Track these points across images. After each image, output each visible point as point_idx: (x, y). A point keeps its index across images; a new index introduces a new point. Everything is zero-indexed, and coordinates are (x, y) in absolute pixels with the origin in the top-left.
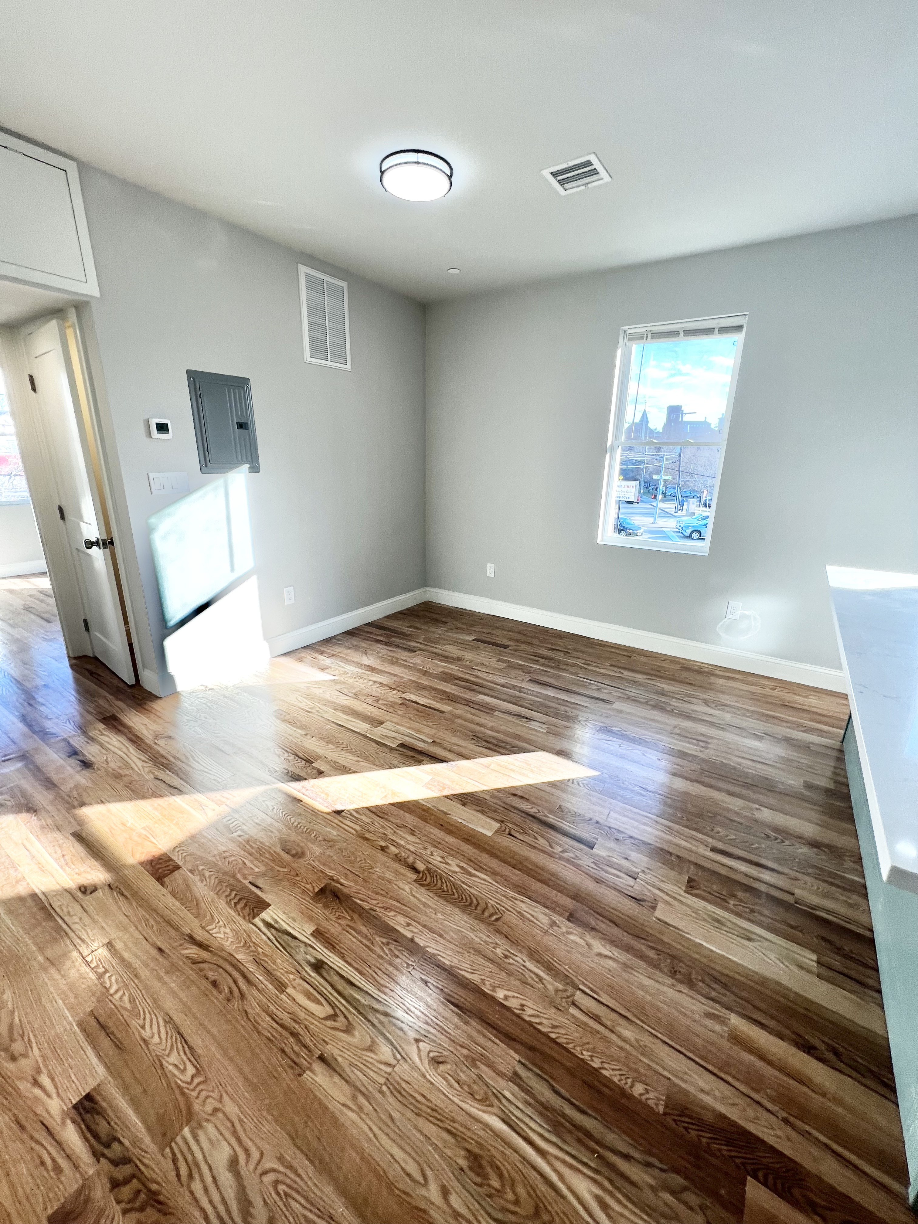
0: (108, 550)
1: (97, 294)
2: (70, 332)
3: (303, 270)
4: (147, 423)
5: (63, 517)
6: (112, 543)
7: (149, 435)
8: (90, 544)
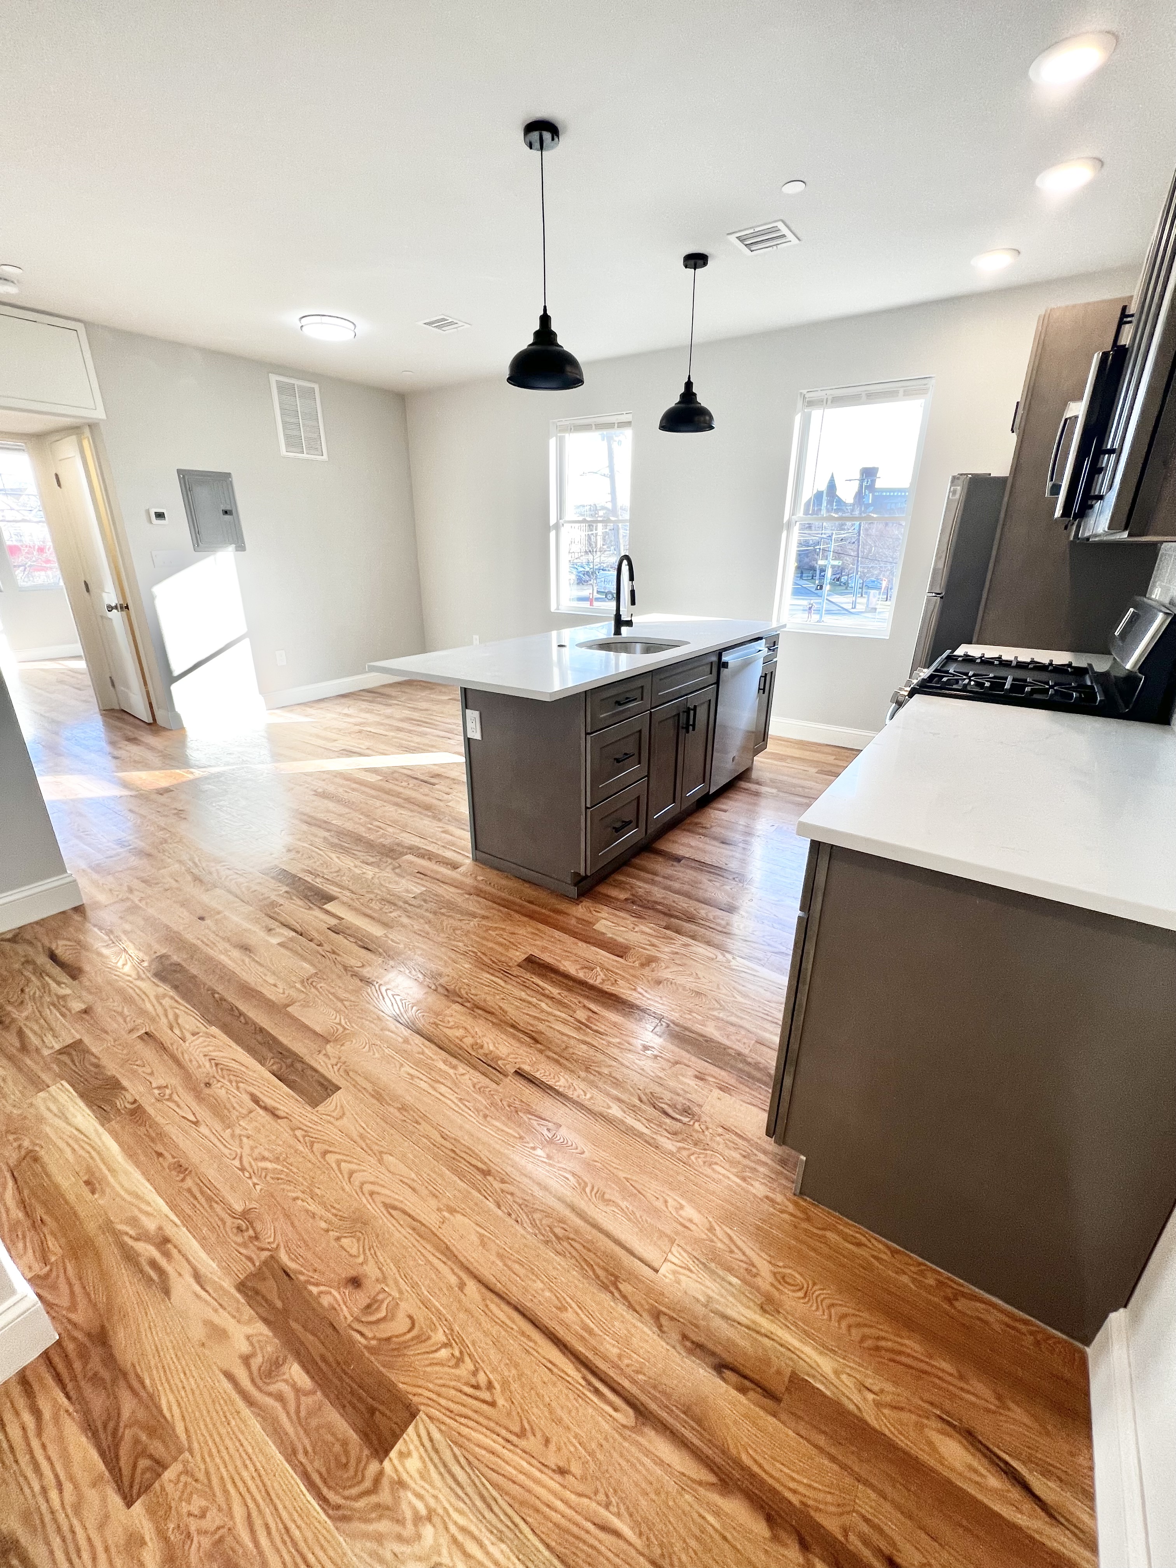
0: (124, 613)
1: (104, 417)
2: (86, 443)
3: (274, 378)
4: (148, 512)
5: (88, 590)
6: (127, 607)
7: (151, 522)
8: (110, 608)
